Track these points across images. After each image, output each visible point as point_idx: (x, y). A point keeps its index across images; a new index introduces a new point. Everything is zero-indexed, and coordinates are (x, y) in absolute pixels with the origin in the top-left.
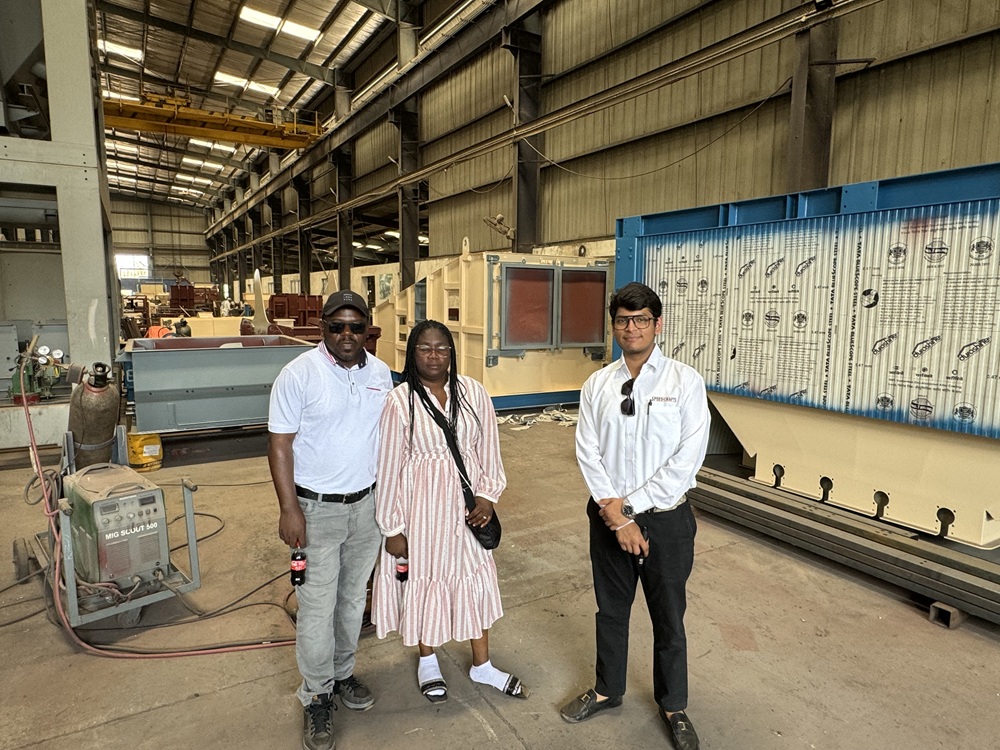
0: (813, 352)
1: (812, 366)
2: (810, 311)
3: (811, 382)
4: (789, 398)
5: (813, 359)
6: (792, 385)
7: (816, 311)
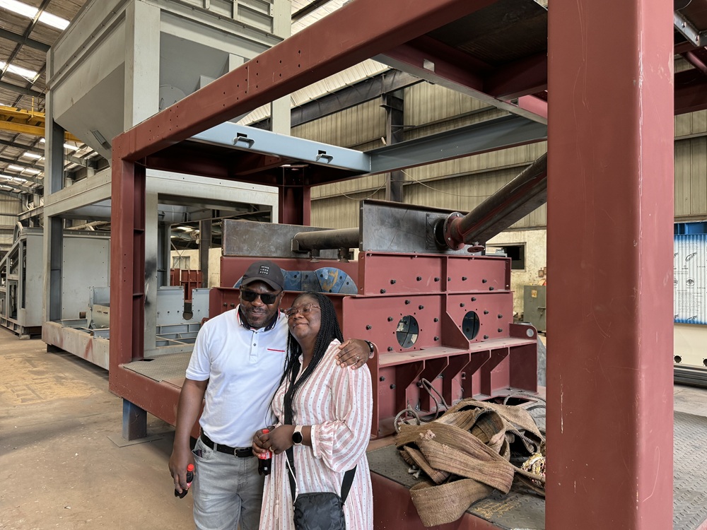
0: (699, 298)
1: (699, 304)
2: (695, 278)
3: (699, 312)
4: (686, 321)
5: (699, 300)
6: (688, 314)
7: (699, 278)
